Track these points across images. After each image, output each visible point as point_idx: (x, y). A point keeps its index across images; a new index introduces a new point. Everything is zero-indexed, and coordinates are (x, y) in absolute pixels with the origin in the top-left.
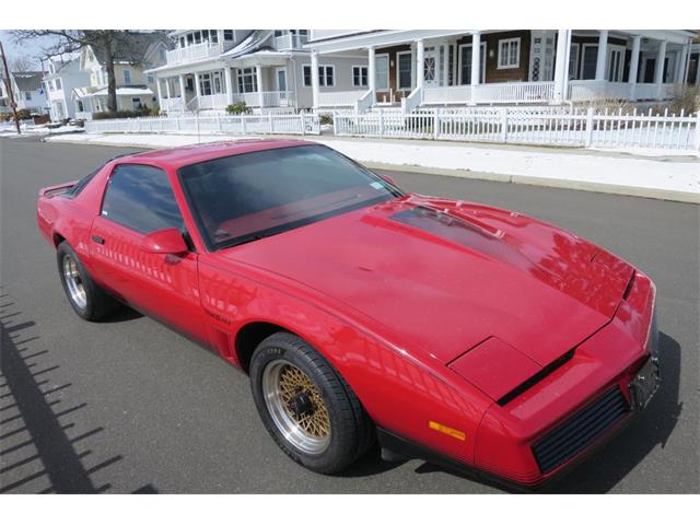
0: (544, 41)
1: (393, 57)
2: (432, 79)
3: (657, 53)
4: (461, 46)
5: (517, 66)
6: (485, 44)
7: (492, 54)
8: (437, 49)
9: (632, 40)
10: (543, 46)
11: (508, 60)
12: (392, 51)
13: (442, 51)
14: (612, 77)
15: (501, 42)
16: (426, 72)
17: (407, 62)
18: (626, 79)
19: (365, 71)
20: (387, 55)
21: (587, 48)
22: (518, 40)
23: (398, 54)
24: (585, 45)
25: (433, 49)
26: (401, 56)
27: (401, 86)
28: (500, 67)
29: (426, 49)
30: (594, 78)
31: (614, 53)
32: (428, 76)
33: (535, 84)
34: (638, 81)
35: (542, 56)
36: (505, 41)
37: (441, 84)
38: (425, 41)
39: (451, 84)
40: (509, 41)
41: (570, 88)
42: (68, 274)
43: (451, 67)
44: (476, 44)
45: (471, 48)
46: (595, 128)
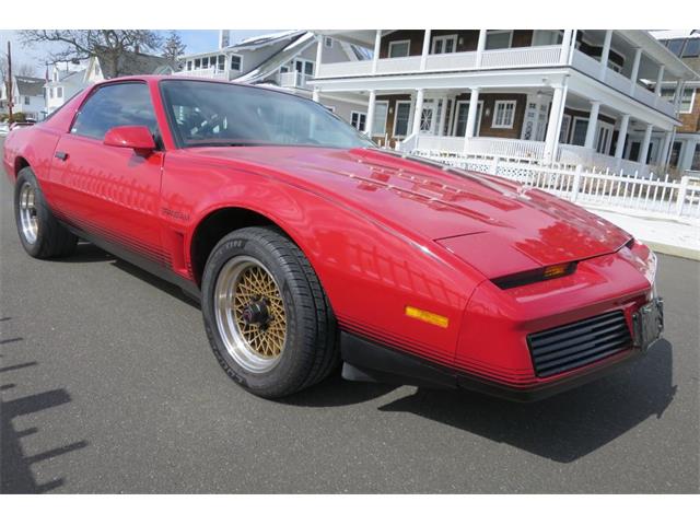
0: (538, 107)
1: (392, 105)
2: (427, 129)
3: (643, 138)
4: (459, 102)
5: (510, 127)
6: (482, 102)
7: (487, 112)
8: (436, 103)
9: (620, 120)
10: (537, 112)
11: (503, 118)
12: (392, 99)
13: (440, 105)
14: (599, 148)
15: (498, 102)
16: (422, 122)
17: (405, 110)
18: (612, 153)
19: (363, 118)
20: (387, 102)
21: (578, 121)
22: (514, 102)
23: (398, 102)
24: (576, 118)
25: (431, 101)
26: (400, 105)
27: (397, 134)
28: (494, 126)
29: (425, 101)
30: (583, 145)
31: (602, 129)
32: (424, 126)
33: (527, 142)
34: (623, 157)
35: (535, 121)
36: (502, 102)
37: (436, 134)
38: (426, 91)
39: (446, 134)
40: (506, 102)
41: (559, 152)
42: (24, 204)
43: (447, 120)
44: (474, 102)
45: (468, 105)
46: (581, 191)
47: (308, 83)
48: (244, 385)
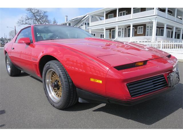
0: (149, 27)
1: (110, 31)
2: (120, 36)
3: (180, 32)
4: (128, 28)
5: (142, 33)
6: (134, 28)
7: (136, 30)
8: (122, 29)
9: (173, 28)
10: (149, 28)
11: (140, 31)
12: (110, 29)
13: (123, 30)
14: (168, 36)
15: (138, 27)
16: (119, 34)
17: (114, 32)
18: (172, 37)
19: (103, 35)
20: (109, 30)
21: (161, 30)
22: (143, 27)
23: (112, 30)
24: (160, 29)
25: (120, 29)
27: (112, 38)
28: (138, 33)
29: (119, 29)
30: (163, 36)
31: (168, 31)
32: (119, 35)
33: (147, 36)
34: (175, 38)
35: (149, 31)
36: (139, 27)
37: (123, 37)
38: (118, 26)
39: (125, 37)
40: (140, 27)
41: (156, 38)
43: (125, 33)
44: (131, 28)
46: (163, 48)
47: (88, 28)
48: (54, 106)
